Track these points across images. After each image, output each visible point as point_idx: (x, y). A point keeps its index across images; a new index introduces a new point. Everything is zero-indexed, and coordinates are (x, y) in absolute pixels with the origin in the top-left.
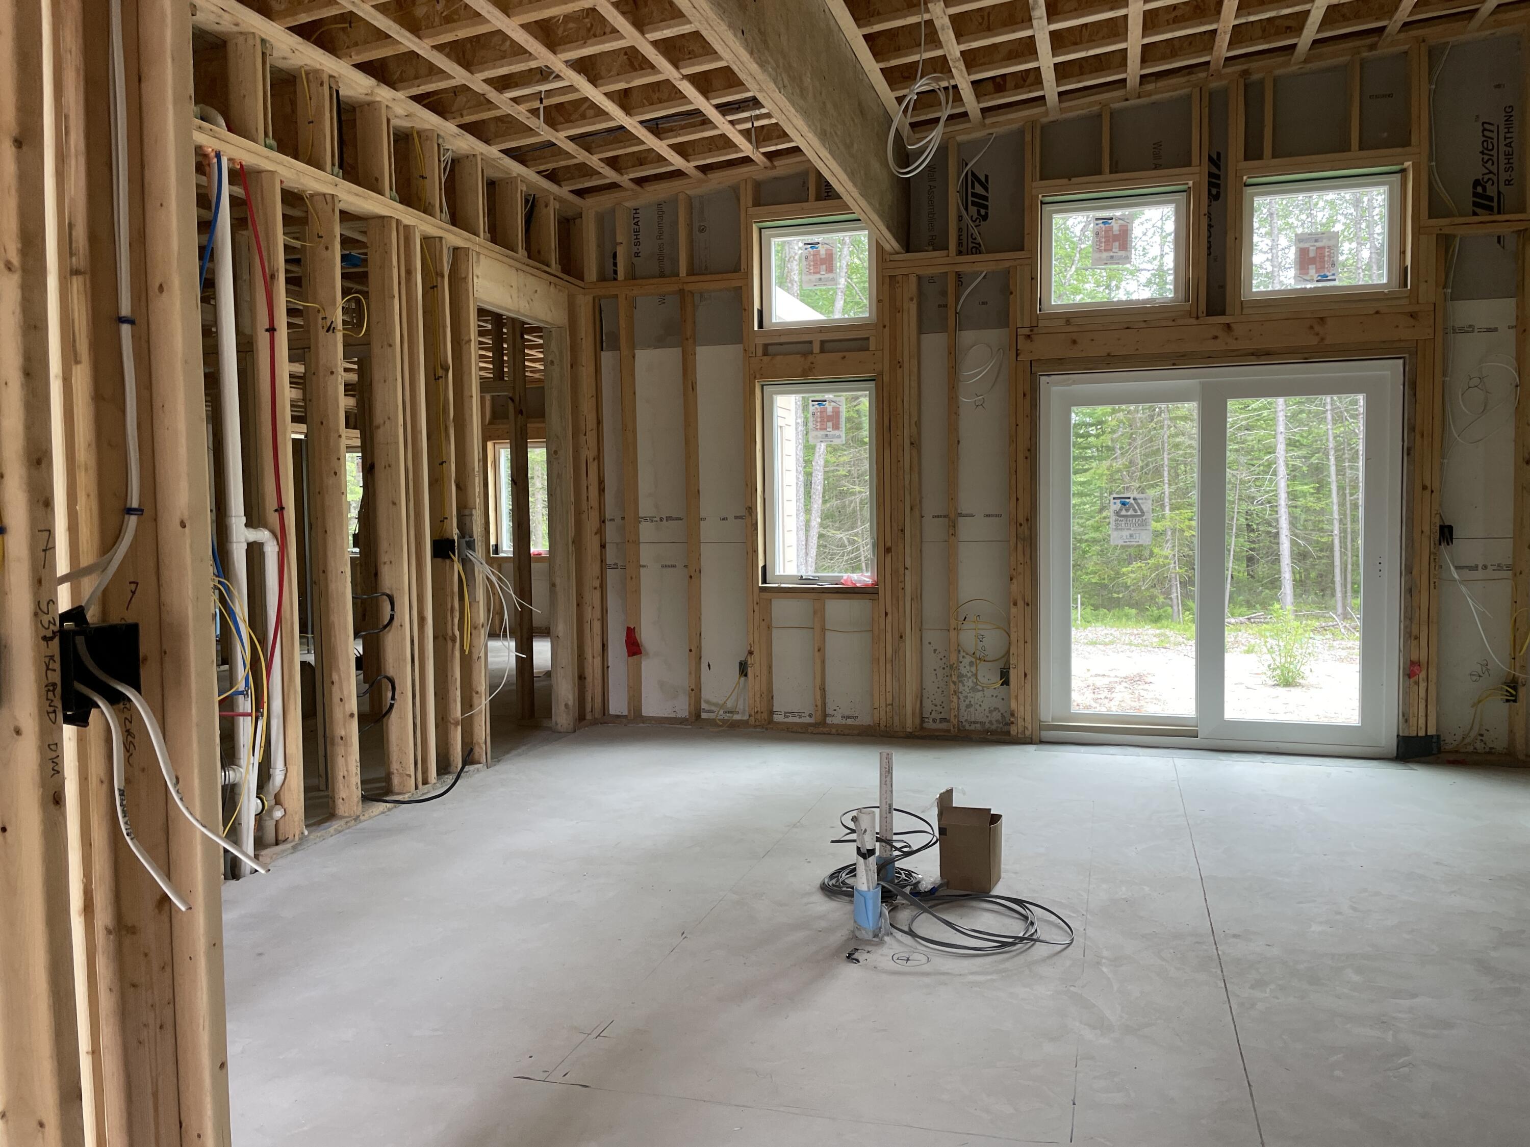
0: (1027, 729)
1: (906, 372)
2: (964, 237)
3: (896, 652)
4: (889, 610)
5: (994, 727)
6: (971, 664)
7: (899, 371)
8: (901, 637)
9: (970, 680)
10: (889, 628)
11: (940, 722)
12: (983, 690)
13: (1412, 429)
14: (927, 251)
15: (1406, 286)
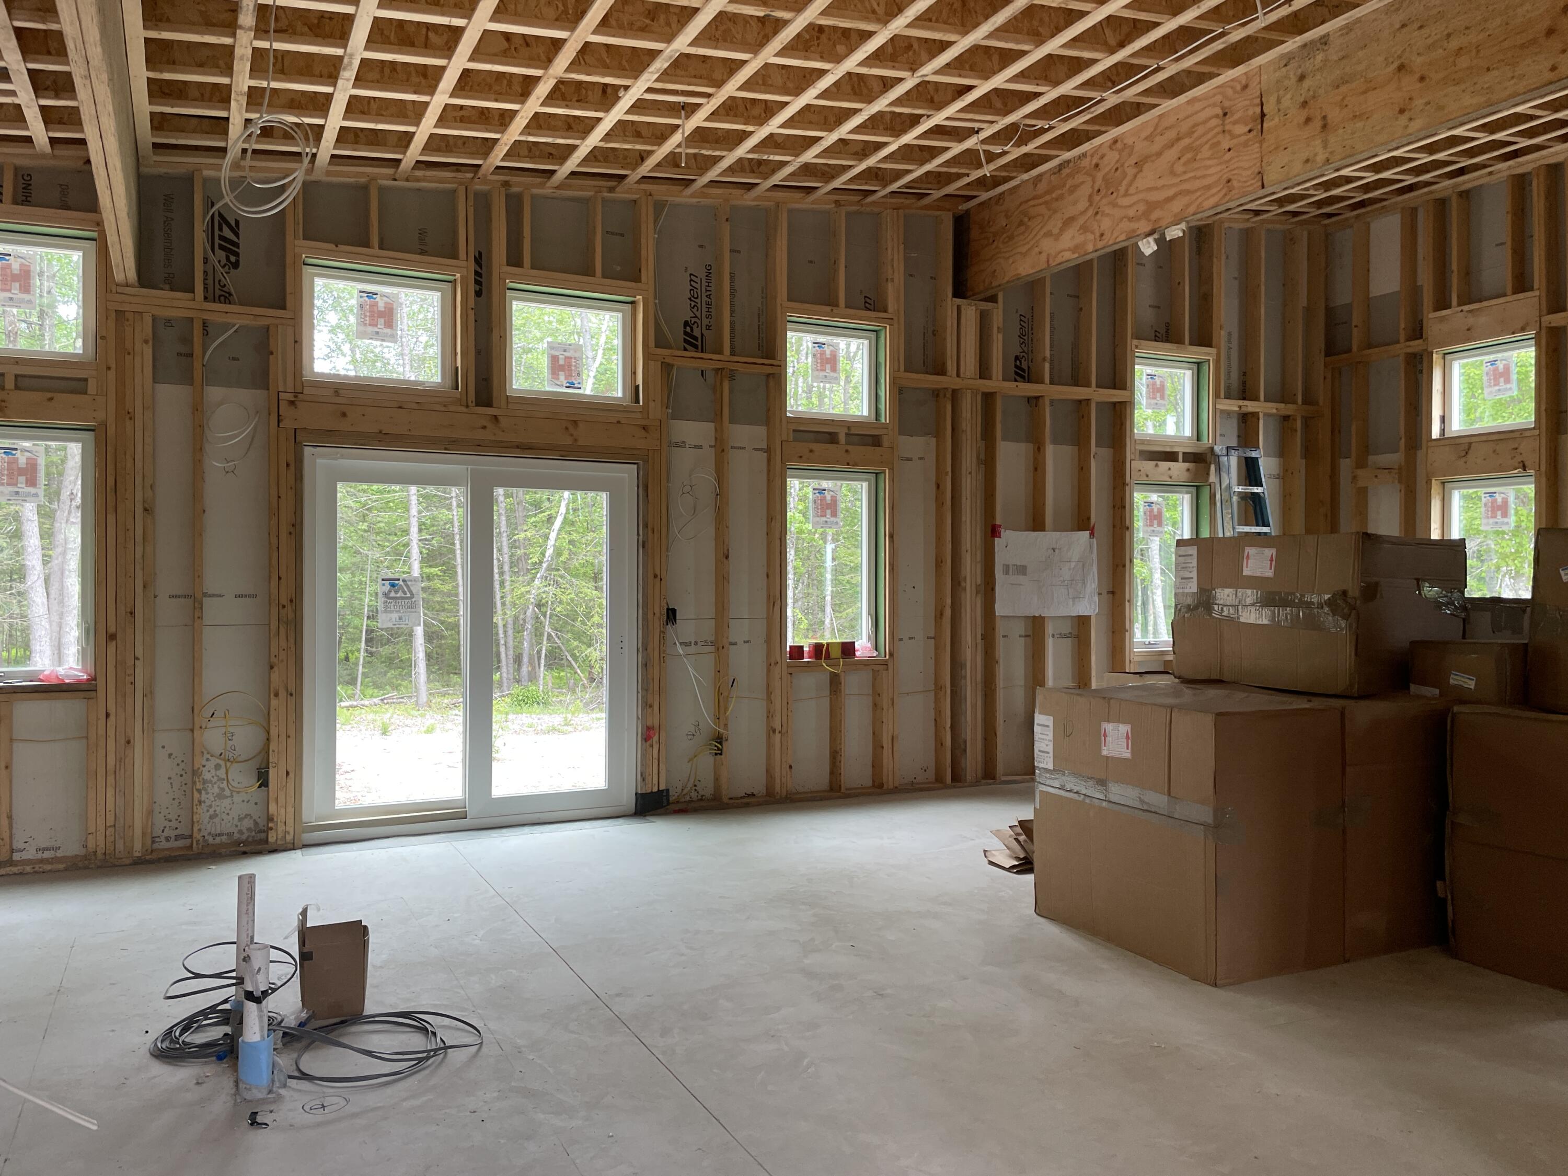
0: (289, 833)
1: (139, 424)
2: (210, 281)
3: (120, 760)
4: (112, 709)
5: (244, 837)
6: (217, 767)
7: (129, 424)
8: (129, 742)
9: (216, 786)
10: (111, 732)
11: (176, 840)
12: (232, 796)
13: (646, 526)
14: (162, 289)
15: (637, 401)
